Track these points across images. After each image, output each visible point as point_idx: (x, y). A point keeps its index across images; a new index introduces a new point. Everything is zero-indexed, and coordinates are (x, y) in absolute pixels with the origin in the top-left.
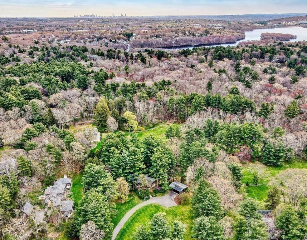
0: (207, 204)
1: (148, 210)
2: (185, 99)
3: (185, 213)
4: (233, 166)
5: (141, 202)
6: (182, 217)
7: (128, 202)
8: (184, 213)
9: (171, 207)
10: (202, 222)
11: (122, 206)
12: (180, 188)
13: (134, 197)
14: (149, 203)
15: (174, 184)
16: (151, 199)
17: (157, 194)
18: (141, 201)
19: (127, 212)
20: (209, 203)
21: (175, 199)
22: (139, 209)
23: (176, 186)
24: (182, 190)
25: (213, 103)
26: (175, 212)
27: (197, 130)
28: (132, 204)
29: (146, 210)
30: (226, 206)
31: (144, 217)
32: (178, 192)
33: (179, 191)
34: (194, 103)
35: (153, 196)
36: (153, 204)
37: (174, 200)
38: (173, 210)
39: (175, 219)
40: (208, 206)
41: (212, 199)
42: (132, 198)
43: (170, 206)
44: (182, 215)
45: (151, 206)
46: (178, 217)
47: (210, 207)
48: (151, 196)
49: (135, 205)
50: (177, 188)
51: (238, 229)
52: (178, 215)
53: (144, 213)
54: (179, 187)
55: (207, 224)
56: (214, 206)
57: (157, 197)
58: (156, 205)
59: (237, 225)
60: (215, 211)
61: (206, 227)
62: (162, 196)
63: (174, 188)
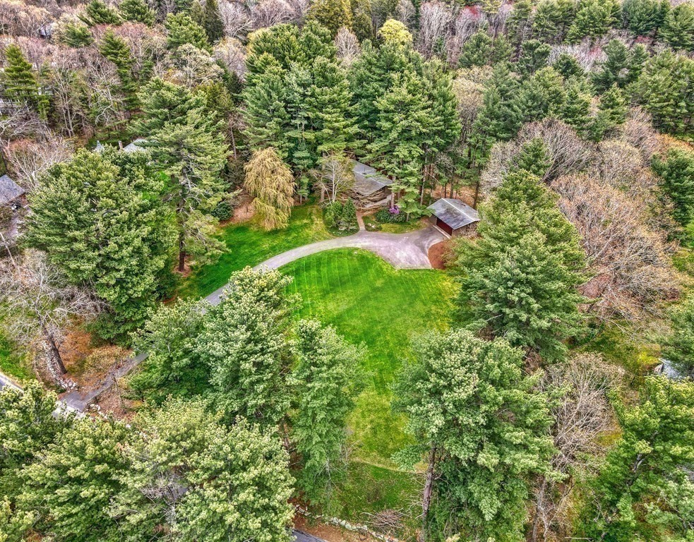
0: (506, 274)
1: (335, 264)
2: (559, 7)
3: (446, 298)
4: (673, 159)
5: (325, 239)
6: (433, 308)
7: (288, 231)
8: (443, 297)
9: (408, 271)
10: (438, 354)
11: (264, 239)
12: (458, 220)
13: (312, 221)
14: (348, 246)
15: (444, 205)
16: (360, 235)
17: (383, 226)
18: (327, 233)
19: (271, 257)
20: (517, 271)
21: (433, 249)
22: (309, 257)
23: (449, 211)
24: (462, 224)
25: (640, 21)
26: (416, 287)
27: (568, 63)
28: (295, 237)
29: (329, 263)
30: (602, 303)
31: (310, 283)
32: (449, 230)
33: (452, 225)
34: (584, 15)
35: (368, 228)
36: (357, 249)
37: (427, 251)
38: (411, 279)
39: (405, 310)
40: (510, 284)
41: (535, 257)
42: (305, 221)
43: (408, 265)
44: (435, 302)
45: (350, 254)
46: (419, 306)
47: (516, 291)
48: (362, 227)
49: (303, 244)
50: (448, 216)
51: (643, 447)
52: (422, 301)
53: (319, 271)
54: (459, 214)
55: (460, 373)
56: (537, 294)
57: (379, 233)
58: (365, 253)
59: (644, 420)
60: (540, 317)
61: (449, 387)
62: (396, 232)
63: (441, 215)
